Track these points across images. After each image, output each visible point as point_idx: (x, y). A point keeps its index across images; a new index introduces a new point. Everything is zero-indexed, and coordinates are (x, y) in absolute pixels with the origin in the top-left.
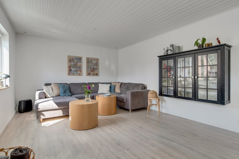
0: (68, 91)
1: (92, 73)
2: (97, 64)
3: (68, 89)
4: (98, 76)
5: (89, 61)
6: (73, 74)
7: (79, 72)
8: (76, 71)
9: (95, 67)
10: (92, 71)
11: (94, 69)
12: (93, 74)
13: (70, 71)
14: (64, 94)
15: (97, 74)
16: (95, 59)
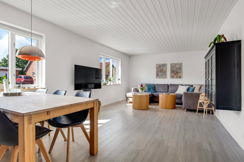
0: (152, 89)
1: (175, 76)
2: (180, 68)
3: (152, 88)
4: (182, 78)
5: (173, 66)
6: (160, 78)
7: (164, 76)
8: (162, 75)
9: (178, 71)
10: (175, 74)
11: (177, 72)
12: (177, 77)
13: (157, 75)
14: (148, 91)
15: (180, 77)
16: (178, 64)
